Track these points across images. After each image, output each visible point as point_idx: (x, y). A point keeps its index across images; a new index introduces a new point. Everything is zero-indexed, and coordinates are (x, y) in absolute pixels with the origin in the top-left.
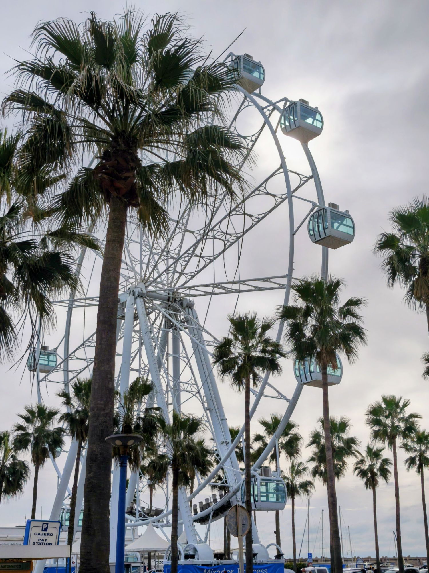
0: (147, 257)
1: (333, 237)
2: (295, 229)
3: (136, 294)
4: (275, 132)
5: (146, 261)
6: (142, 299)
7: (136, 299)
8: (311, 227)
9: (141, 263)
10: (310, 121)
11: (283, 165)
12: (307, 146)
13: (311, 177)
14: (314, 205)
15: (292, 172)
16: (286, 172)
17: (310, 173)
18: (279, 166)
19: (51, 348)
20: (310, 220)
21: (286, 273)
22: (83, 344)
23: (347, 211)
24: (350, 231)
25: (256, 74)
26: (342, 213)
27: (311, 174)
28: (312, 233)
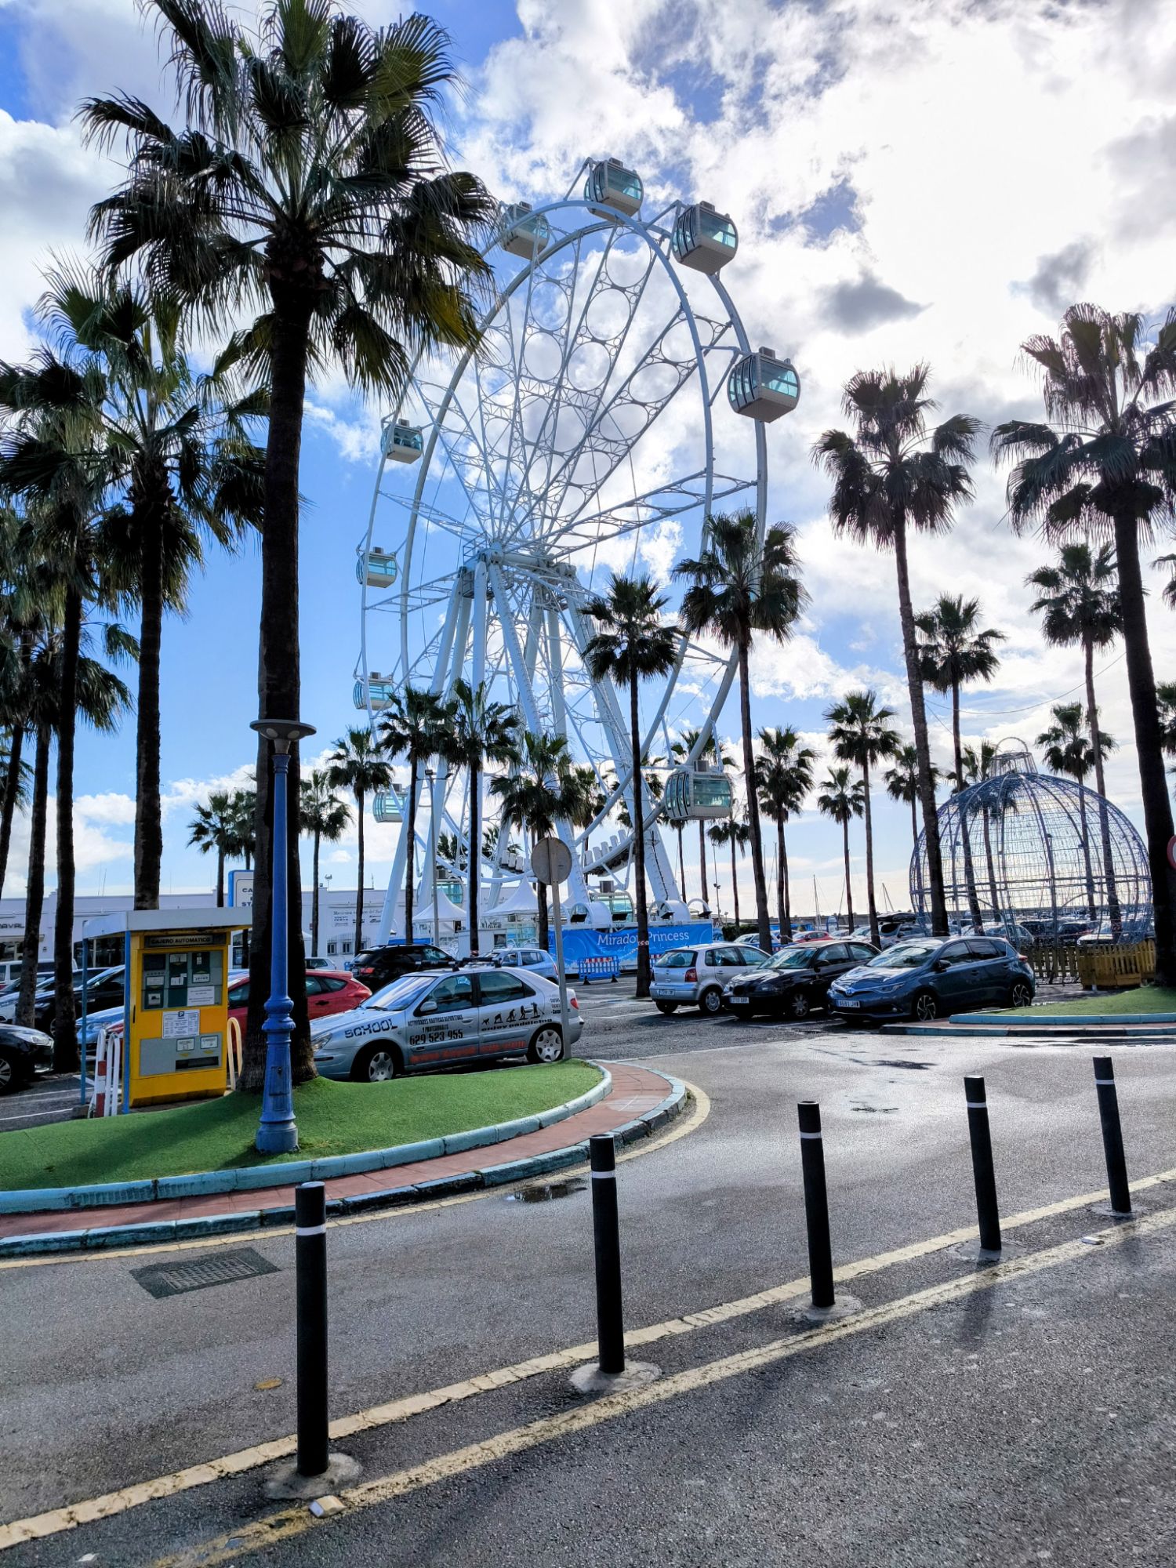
0: (499, 506)
1: (765, 400)
2: (711, 397)
3: (489, 559)
4: (668, 258)
5: (497, 512)
6: (497, 567)
7: (488, 566)
8: (732, 389)
9: (492, 516)
10: (718, 237)
11: (684, 306)
12: (718, 278)
13: (728, 325)
14: (736, 352)
15: (698, 317)
16: (691, 319)
17: (726, 319)
18: (678, 308)
19: (384, 675)
20: (731, 377)
21: (701, 466)
22: (425, 652)
23: (788, 360)
24: (792, 391)
25: (631, 192)
26: (779, 362)
27: (728, 319)
28: (733, 397)
